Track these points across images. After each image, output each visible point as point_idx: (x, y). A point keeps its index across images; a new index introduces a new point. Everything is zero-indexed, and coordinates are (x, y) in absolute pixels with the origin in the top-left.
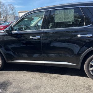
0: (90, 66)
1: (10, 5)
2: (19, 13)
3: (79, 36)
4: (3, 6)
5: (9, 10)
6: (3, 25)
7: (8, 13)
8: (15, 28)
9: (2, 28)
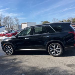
0: (50, 50)
1: (15, 18)
2: (21, 24)
3: (44, 37)
4: (10, 19)
5: (14, 22)
6: (11, 33)
7: (14, 24)
8: (19, 35)
9: (10, 35)
